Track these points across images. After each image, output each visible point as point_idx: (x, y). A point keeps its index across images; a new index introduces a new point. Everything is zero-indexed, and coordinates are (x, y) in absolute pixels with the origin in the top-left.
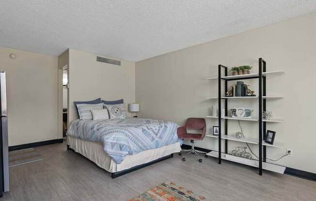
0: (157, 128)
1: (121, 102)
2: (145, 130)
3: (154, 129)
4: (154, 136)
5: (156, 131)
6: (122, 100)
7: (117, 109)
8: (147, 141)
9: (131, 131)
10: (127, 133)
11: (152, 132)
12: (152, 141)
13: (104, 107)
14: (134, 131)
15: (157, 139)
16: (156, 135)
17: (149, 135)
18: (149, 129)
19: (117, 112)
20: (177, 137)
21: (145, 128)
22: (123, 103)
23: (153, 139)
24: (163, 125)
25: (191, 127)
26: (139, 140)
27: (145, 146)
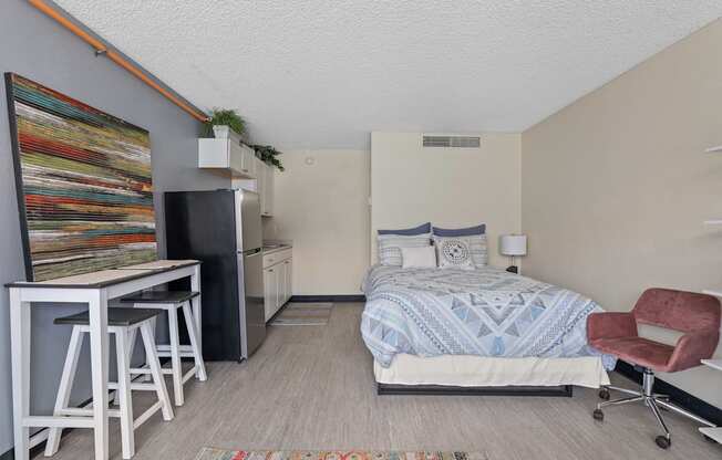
0: (505, 305)
1: (480, 230)
2: (461, 304)
3: (492, 305)
4: (490, 323)
5: (499, 313)
6: (484, 226)
7: (456, 247)
8: (465, 332)
9: (419, 300)
10: (409, 304)
11: (483, 312)
12: (480, 335)
13: (432, 243)
14: (428, 303)
15: (498, 332)
16: (499, 322)
17: (473, 318)
18: (474, 304)
19: (455, 254)
20: (583, 341)
21: (464, 299)
22: (483, 232)
23: (484, 331)
24: (529, 299)
25: (657, 320)
26: (438, 327)
27: (453, 344)
